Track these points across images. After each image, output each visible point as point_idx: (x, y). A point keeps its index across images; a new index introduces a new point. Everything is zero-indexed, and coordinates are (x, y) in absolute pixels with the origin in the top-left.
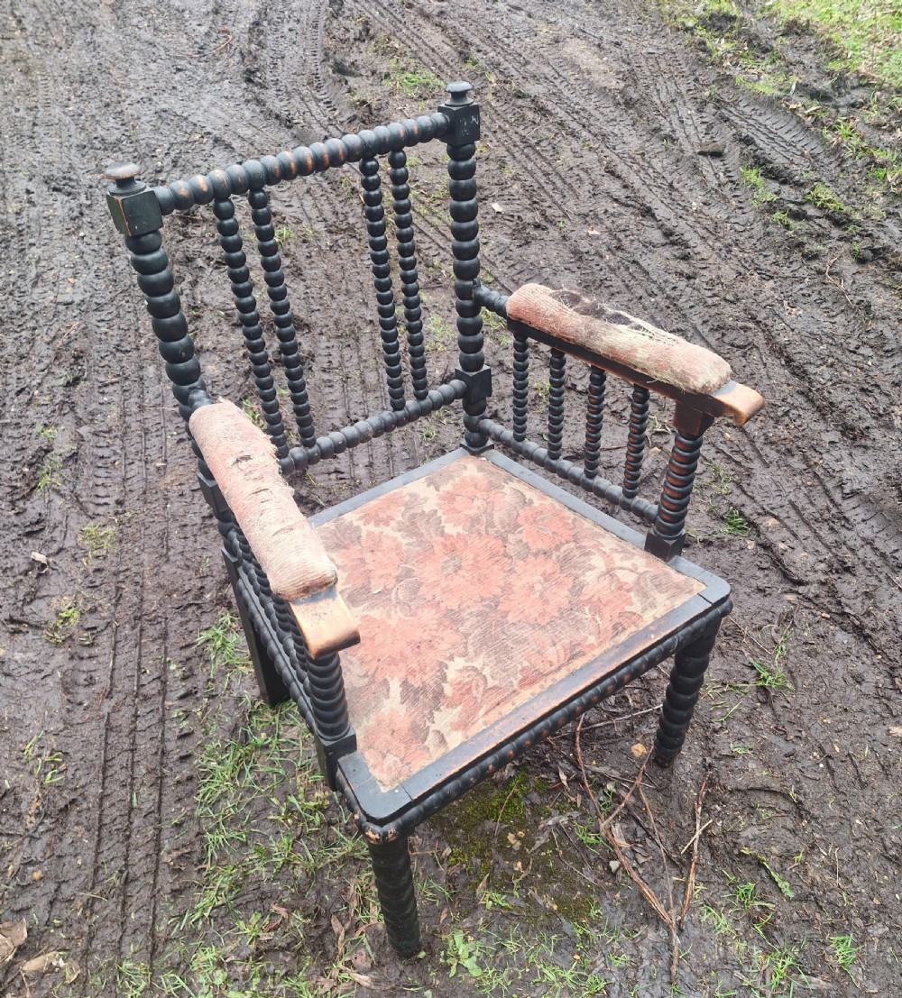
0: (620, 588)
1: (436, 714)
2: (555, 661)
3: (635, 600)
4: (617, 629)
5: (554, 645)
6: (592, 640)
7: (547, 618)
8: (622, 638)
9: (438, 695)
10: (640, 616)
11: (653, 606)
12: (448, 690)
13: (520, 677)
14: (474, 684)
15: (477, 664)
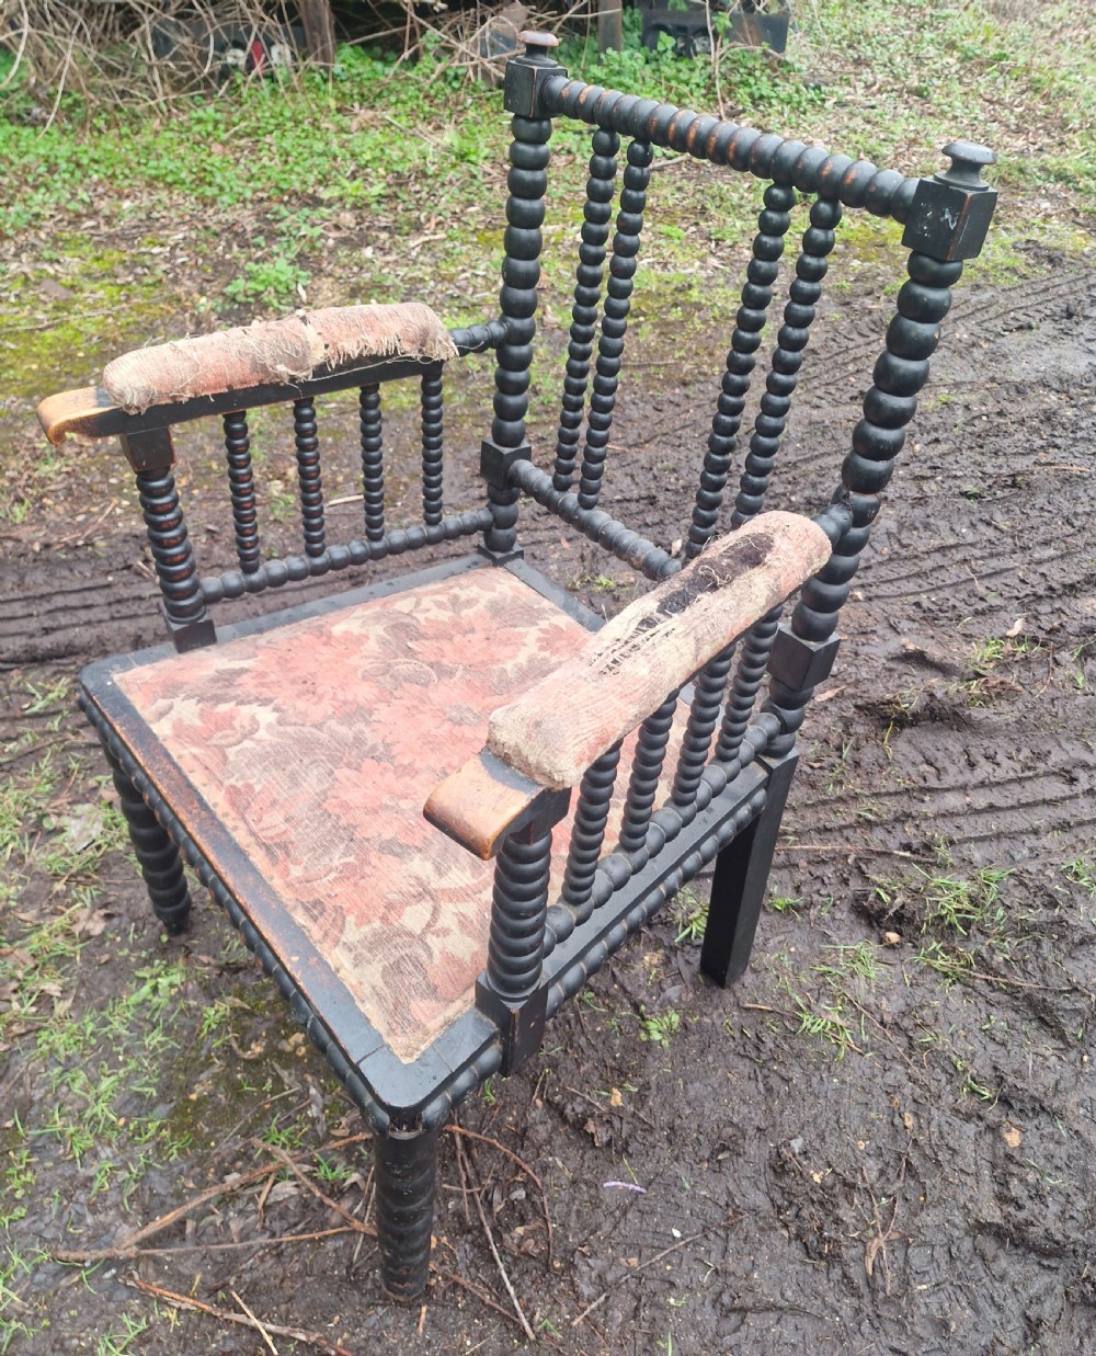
0: (390, 906)
1: (194, 701)
2: (262, 825)
3: (366, 929)
4: (315, 908)
5: (287, 820)
6: (296, 872)
7: (337, 810)
8: (300, 918)
9: (219, 699)
10: (336, 942)
11: (358, 962)
12: (223, 708)
13: (240, 784)
14: (229, 732)
15: (262, 734)
